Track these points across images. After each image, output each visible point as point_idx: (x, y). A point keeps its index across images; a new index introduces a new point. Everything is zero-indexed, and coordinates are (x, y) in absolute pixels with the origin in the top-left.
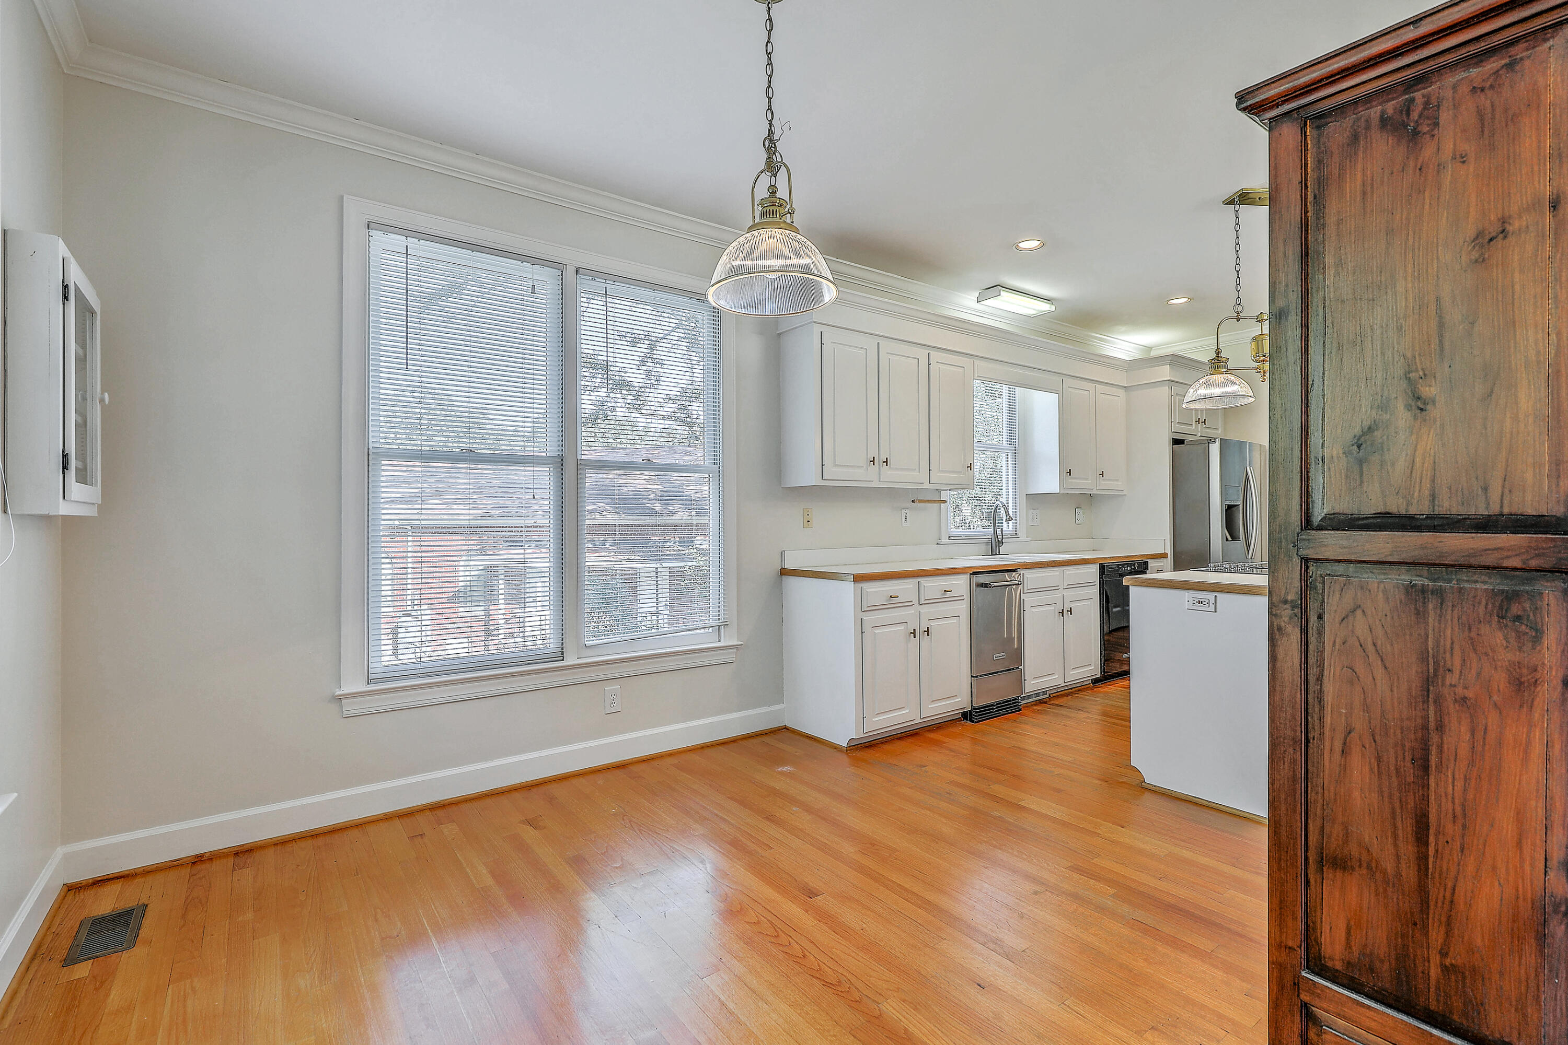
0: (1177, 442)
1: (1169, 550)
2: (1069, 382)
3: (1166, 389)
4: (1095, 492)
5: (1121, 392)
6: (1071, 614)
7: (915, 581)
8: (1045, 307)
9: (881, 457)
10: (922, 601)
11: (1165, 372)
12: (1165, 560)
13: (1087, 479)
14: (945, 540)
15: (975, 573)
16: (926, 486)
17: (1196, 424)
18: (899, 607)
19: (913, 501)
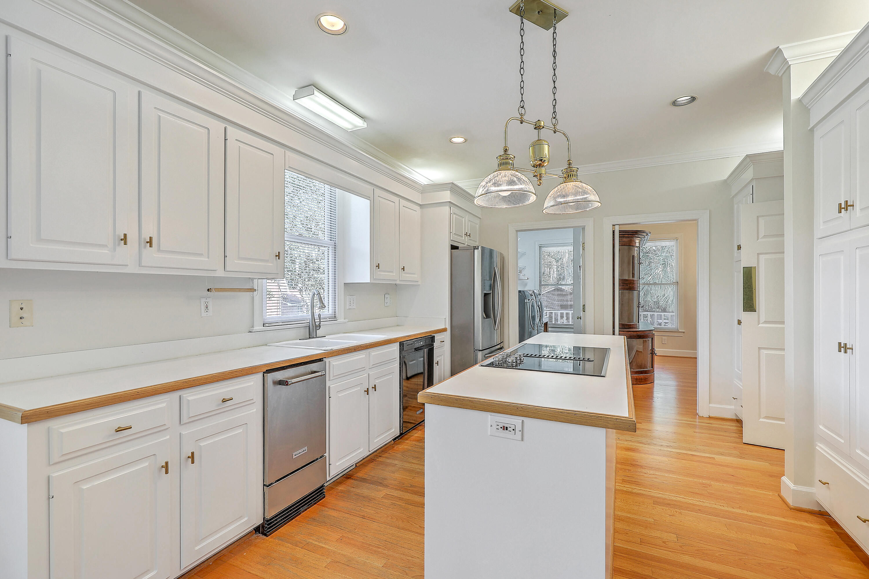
0: (453, 247)
1: (448, 326)
2: (378, 192)
3: (447, 208)
4: (398, 282)
5: (417, 208)
6: (375, 391)
7: (175, 396)
8: (360, 123)
9: (143, 236)
10: (185, 419)
11: (447, 196)
12: (445, 332)
13: (392, 272)
14: (258, 327)
15: (269, 371)
16: (220, 273)
17: (465, 236)
18: (142, 437)
19: (208, 290)
